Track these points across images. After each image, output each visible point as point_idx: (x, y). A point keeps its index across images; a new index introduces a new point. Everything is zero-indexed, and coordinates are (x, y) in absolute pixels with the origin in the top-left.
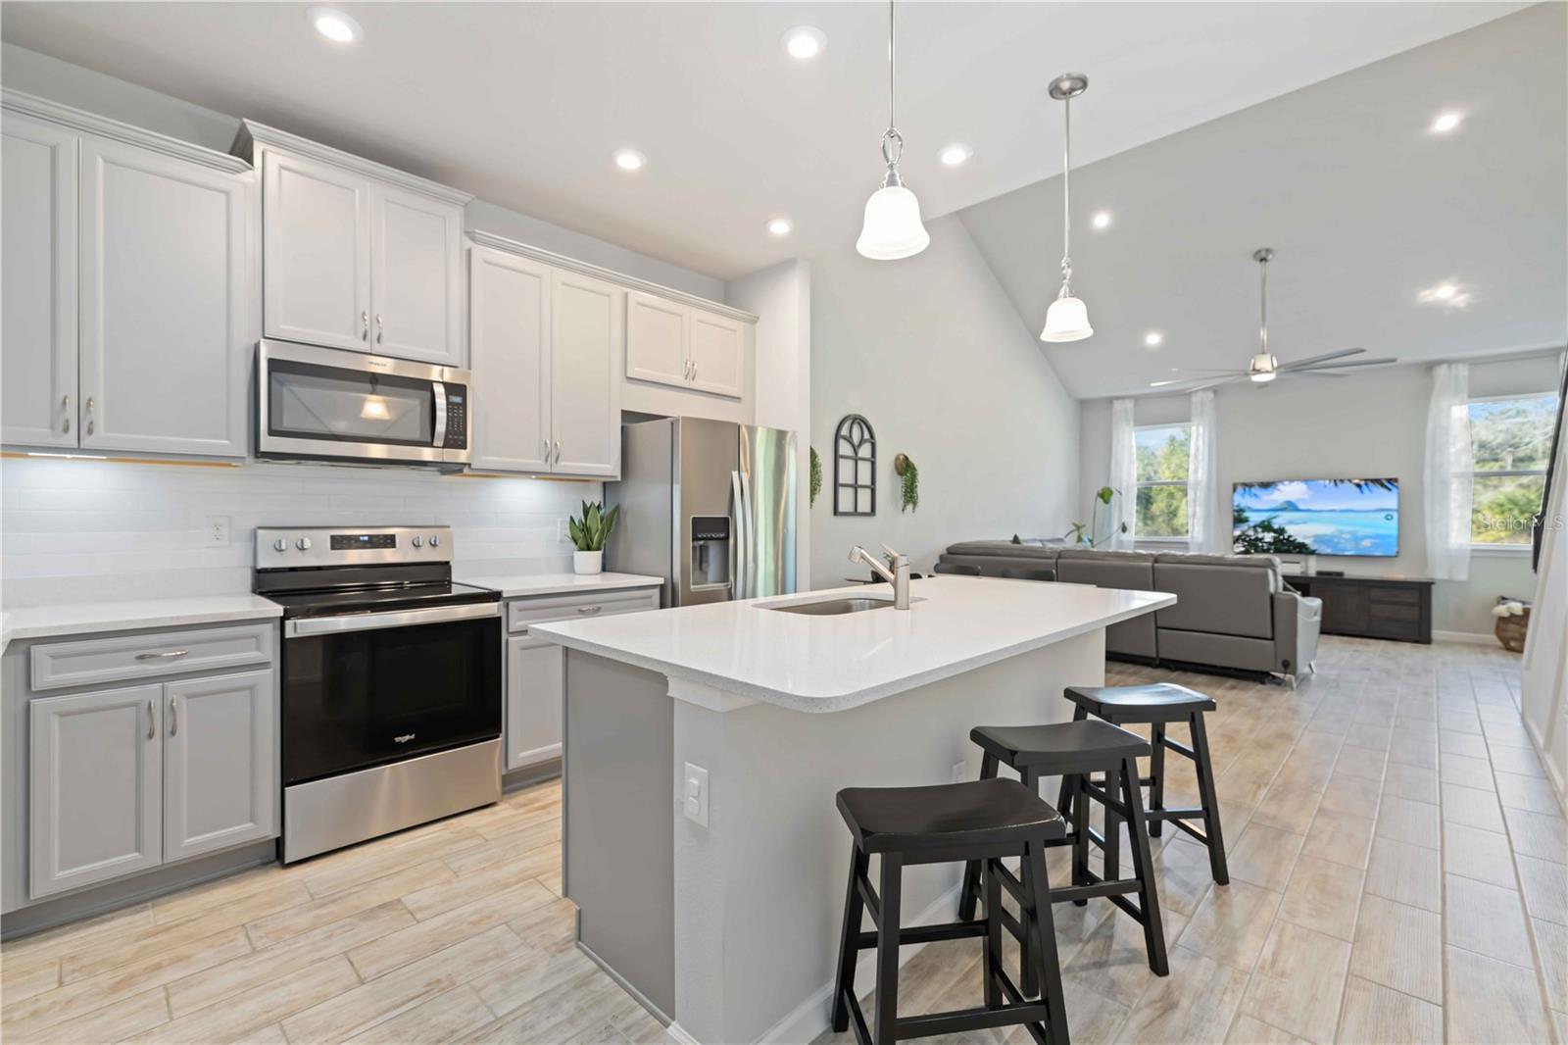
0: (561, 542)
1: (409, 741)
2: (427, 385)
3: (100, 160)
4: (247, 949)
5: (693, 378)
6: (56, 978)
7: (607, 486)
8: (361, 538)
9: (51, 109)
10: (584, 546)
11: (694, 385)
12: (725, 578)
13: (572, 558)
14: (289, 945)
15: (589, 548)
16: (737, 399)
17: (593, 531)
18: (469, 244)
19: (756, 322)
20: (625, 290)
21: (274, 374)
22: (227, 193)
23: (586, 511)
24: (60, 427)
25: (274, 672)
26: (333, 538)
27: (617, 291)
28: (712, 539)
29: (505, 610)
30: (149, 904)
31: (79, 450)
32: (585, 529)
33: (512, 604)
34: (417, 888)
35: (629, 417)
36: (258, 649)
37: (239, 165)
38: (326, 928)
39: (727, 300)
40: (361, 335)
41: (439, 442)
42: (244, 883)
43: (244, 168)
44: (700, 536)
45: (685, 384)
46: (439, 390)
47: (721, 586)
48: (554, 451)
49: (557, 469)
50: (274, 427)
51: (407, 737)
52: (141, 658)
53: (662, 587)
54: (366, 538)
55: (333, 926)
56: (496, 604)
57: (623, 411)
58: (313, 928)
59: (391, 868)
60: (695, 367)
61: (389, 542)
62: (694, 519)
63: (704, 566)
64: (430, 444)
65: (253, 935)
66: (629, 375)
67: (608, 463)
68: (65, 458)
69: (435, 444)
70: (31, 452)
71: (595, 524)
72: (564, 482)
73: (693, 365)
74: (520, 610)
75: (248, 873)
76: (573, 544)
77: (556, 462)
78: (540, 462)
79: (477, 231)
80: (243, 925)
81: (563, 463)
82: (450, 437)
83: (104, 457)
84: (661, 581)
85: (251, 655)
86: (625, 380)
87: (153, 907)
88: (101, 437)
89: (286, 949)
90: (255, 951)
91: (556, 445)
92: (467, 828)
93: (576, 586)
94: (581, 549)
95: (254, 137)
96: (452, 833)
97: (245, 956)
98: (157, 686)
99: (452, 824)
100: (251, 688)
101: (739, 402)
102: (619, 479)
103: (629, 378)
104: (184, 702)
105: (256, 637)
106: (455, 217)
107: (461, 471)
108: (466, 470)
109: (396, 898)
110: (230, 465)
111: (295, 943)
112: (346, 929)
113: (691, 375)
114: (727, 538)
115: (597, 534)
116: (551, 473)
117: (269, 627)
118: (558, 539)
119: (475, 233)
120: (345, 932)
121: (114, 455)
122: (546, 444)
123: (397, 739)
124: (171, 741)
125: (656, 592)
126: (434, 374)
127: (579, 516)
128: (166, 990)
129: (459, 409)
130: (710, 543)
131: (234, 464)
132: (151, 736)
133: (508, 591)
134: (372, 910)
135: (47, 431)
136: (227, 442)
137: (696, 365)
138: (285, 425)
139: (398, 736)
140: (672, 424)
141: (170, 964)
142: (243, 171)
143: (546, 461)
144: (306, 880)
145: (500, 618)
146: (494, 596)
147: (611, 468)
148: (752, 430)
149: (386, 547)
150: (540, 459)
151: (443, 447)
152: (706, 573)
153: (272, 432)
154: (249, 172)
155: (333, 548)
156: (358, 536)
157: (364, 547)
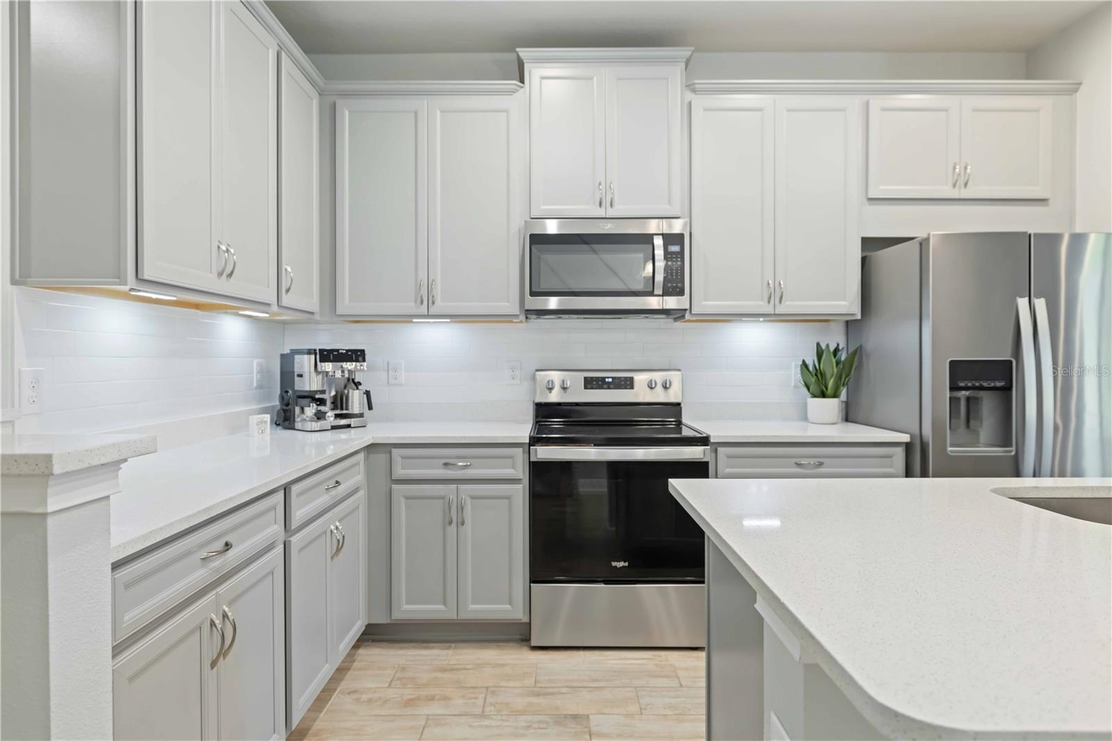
0: (796, 387)
1: (623, 567)
2: (648, 239)
3: (438, 112)
4: (479, 711)
5: (966, 185)
6: (389, 680)
7: (851, 326)
8: (607, 380)
9: (413, 87)
10: (817, 392)
11: (965, 194)
12: (1005, 440)
13: (805, 405)
14: (502, 720)
15: (823, 395)
16: (1043, 201)
17: (828, 375)
18: (689, 96)
19: (1076, 91)
20: (866, 98)
21: (533, 247)
22: (506, 111)
23: (820, 355)
24: (419, 301)
25: (524, 487)
26: (586, 379)
27: (853, 103)
28: (982, 388)
29: (713, 455)
30: (453, 645)
31: (428, 316)
32: (820, 375)
33: (720, 450)
34: (606, 711)
35: (871, 245)
36: (513, 467)
37: (514, 87)
38: (530, 718)
39: (1030, 72)
40: (598, 204)
41: (658, 291)
42: (505, 651)
43: (518, 88)
44: (962, 384)
45: (955, 194)
46: (658, 242)
47: (998, 451)
48: (777, 290)
49: (780, 310)
50: (533, 290)
51: (621, 564)
52: (446, 464)
53: (908, 447)
54: (610, 380)
55: (536, 718)
56: (702, 448)
57: (863, 239)
58: (522, 713)
59: (596, 680)
60: (968, 171)
61: (628, 384)
62: (952, 363)
63: (972, 423)
64: (651, 294)
65: (489, 700)
66: (870, 196)
67: (845, 300)
68: (430, 322)
69: (656, 293)
70: (416, 318)
71: (831, 369)
72: (793, 324)
73: (966, 168)
74: (729, 457)
75: (511, 644)
76: (805, 390)
77: (780, 302)
78: (761, 303)
79: (696, 81)
80: (487, 688)
81: (787, 303)
82: (669, 285)
83: (448, 320)
84: (905, 438)
85: (508, 472)
86: (866, 201)
87: (455, 648)
88: (440, 306)
89: (499, 723)
90: (483, 716)
91: (780, 283)
92: (671, 665)
93: (809, 437)
94: (814, 396)
95: (525, 61)
96: (656, 665)
97: (475, 716)
98: (454, 486)
99: (660, 656)
100: (508, 498)
101: (1047, 205)
102: (859, 317)
103: (870, 199)
104: (469, 501)
105: (511, 457)
106: (676, 73)
107: (683, 316)
108: (687, 316)
109: (586, 713)
110: (511, 322)
111: (507, 721)
112: (542, 726)
113: (961, 182)
114: (1008, 389)
115: (832, 380)
116: (775, 315)
117: (520, 450)
118: (793, 384)
119: (695, 84)
120: (540, 728)
121: (456, 318)
122: (769, 284)
123: (614, 564)
124: (461, 529)
125: (899, 453)
126: (652, 227)
127: (811, 360)
128: (428, 719)
129: (677, 258)
130: (982, 394)
131: (515, 320)
132: (450, 523)
133: (714, 437)
134: (566, 716)
135: (413, 304)
136: (507, 304)
137: (969, 167)
138: (542, 287)
139: (614, 561)
140: (921, 244)
141: (439, 699)
142: (518, 90)
143: (769, 302)
144: (539, 666)
145: (707, 463)
146: (704, 441)
147: (850, 304)
148: (1078, 240)
149: (626, 388)
150: (762, 300)
151: (663, 296)
152: (977, 433)
153: (533, 294)
154: (522, 90)
155: (586, 388)
156: (604, 378)
157: (609, 388)
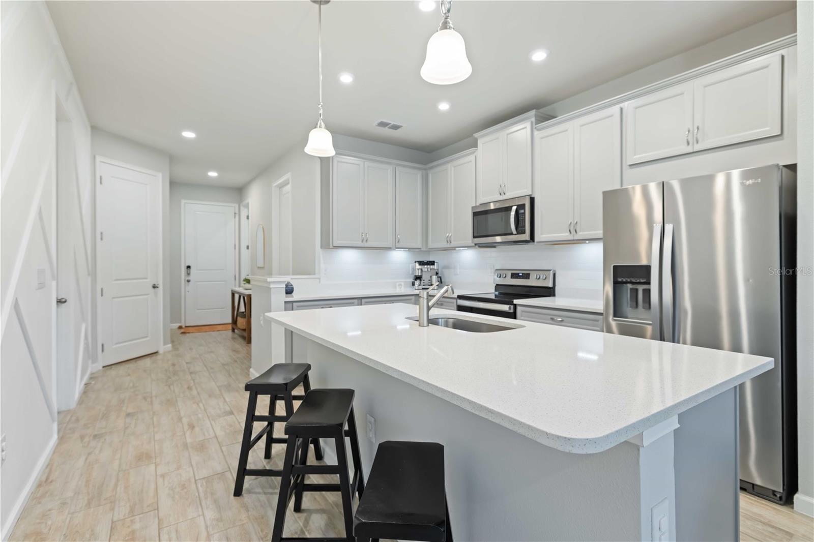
5: (698, 141)
11: (699, 147)
24: (447, 242)
26: (512, 274)
28: (632, 282)
40: (500, 194)
44: (620, 280)
45: (688, 149)
46: (514, 209)
49: (577, 237)
54: (521, 274)
56: (509, 306)
61: (526, 276)
62: (615, 267)
77: (576, 233)
78: (568, 234)
81: (580, 233)
82: (520, 229)
86: (628, 168)
91: (576, 223)
95: (478, 138)
103: (631, 165)
113: (694, 140)
116: (574, 240)
122: (571, 223)
129: (523, 215)
143: (571, 233)
151: (517, 234)
153: (474, 237)
154: (477, 151)
155: (511, 278)
156: (519, 274)
157: (520, 278)
